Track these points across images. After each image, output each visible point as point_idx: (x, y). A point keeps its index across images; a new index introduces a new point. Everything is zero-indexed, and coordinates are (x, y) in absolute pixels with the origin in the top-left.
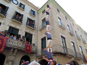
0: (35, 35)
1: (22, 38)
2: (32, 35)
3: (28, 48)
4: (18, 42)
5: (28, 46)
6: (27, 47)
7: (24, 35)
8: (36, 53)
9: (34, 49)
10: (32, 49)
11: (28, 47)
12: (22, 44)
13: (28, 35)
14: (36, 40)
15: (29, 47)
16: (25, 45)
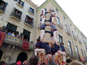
0: (33, 32)
2: (30, 33)
3: (26, 45)
4: (16, 38)
5: (26, 43)
6: (25, 44)
7: (22, 32)
9: (31, 47)
13: (26, 32)
14: (34, 38)
16: (23, 42)
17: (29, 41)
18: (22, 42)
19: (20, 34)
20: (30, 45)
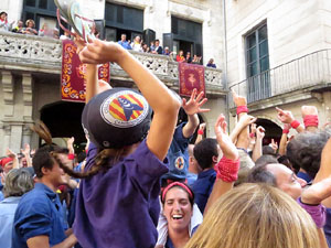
0: (214, 20)
1: (161, 44)
3: (192, 80)
4: (150, 59)
5: (192, 72)
6: (187, 77)
7: (168, 30)
8: (224, 98)
9: (214, 83)
10: (209, 82)
11: (192, 76)
12: (165, 66)
13: (182, 27)
14: (221, 47)
15: (197, 76)
16: (180, 69)
17: (201, 62)
18: (175, 70)
20: (210, 76)
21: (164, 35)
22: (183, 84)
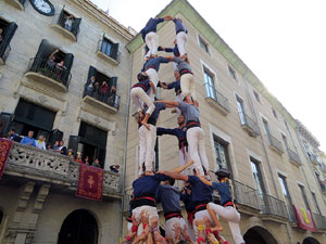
0: (118, 131)
1: (66, 143)
2: (104, 132)
3: (91, 182)
4: (52, 158)
5: (92, 174)
6: (86, 178)
7: (76, 133)
8: (120, 201)
9: (112, 186)
10: (107, 185)
11: (91, 177)
12: (66, 165)
13: (89, 132)
14: (122, 153)
15: (96, 178)
16: (80, 170)
18: (76, 170)
19: (66, 139)
20: (107, 180)
21: (71, 137)
22: (81, 185)
